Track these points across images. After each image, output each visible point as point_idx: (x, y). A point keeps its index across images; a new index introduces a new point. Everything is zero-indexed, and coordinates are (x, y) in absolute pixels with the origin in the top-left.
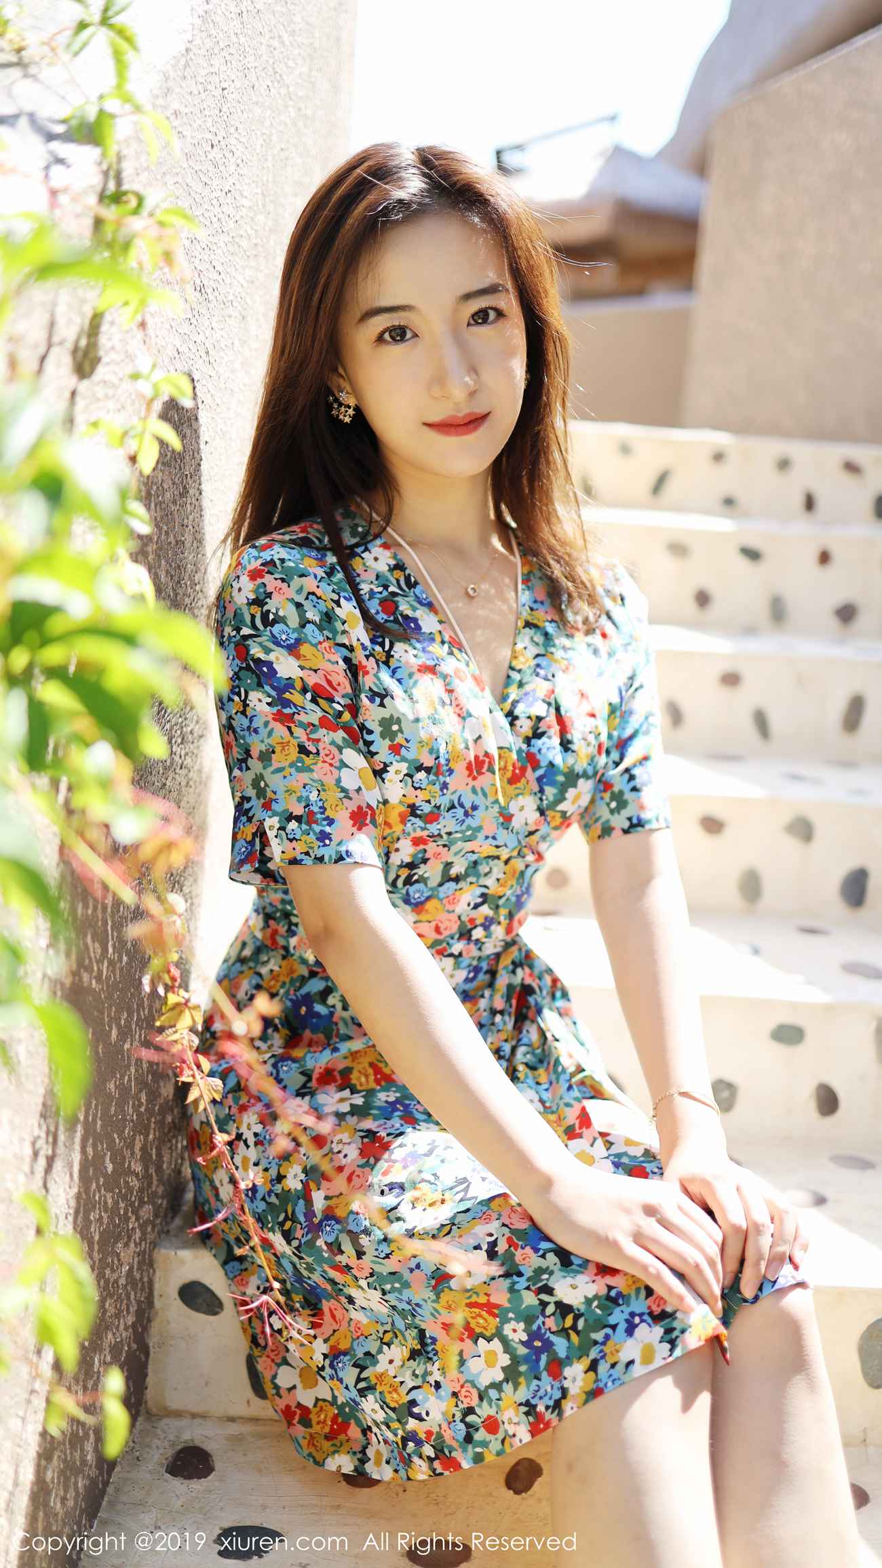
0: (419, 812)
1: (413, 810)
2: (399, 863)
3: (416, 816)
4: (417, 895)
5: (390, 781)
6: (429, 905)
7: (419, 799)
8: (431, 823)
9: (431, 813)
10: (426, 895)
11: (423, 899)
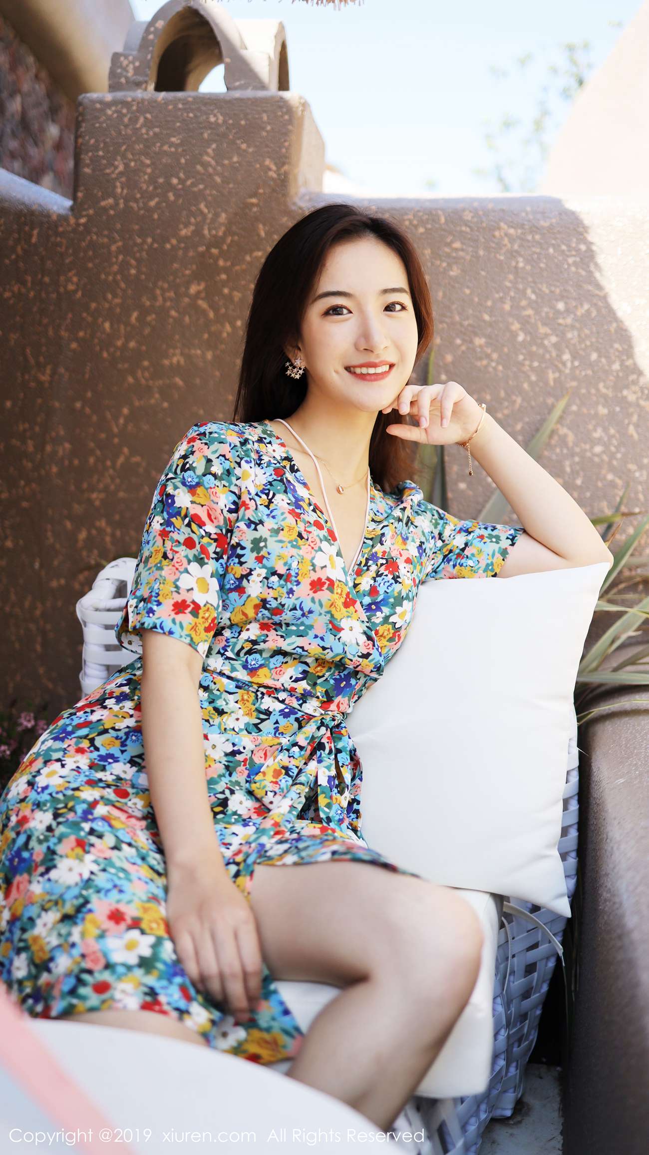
0: (268, 606)
1: (264, 603)
2: (246, 638)
3: (266, 608)
4: (253, 662)
5: (254, 581)
6: (261, 672)
7: (270, 595)
8: (276, 615)
9: (277, 608)
10: (260, 663)
11: (257, 666)
